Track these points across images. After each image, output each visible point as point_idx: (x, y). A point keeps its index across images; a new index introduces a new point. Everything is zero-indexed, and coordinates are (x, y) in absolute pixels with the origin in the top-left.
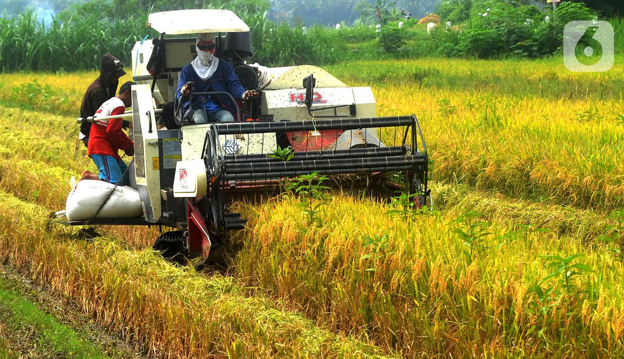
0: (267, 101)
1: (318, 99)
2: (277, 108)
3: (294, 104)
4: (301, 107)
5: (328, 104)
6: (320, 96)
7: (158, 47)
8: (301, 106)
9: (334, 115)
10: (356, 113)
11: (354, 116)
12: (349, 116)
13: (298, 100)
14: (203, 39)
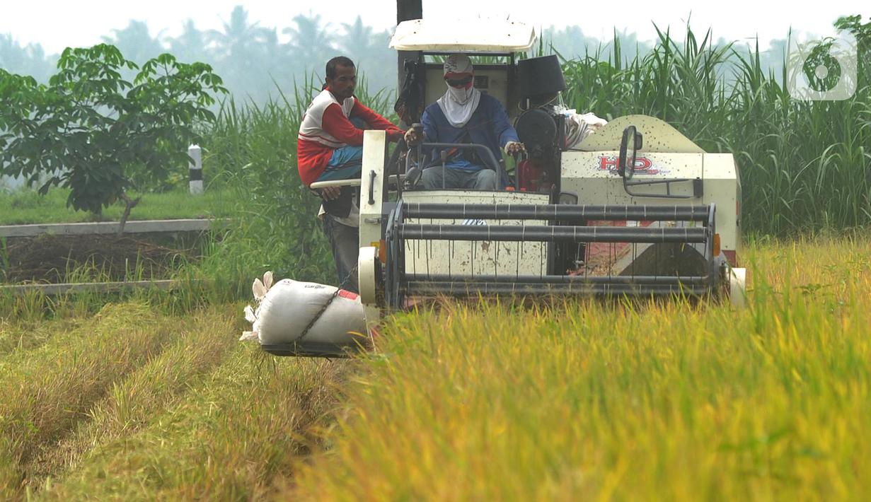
0: (562, 166)
1: (644, 167)
2: (576, 178)
3: (605, 173)
4: (614, 179)
5: (659, 176)
6: (648, 163)
7: (413, 75)
8: (614, 176)
9: (666, 193)
10: (702, 194)
11: (699, 197)
12: (688, 197)
13: (611, 168)
14: (452, 70)
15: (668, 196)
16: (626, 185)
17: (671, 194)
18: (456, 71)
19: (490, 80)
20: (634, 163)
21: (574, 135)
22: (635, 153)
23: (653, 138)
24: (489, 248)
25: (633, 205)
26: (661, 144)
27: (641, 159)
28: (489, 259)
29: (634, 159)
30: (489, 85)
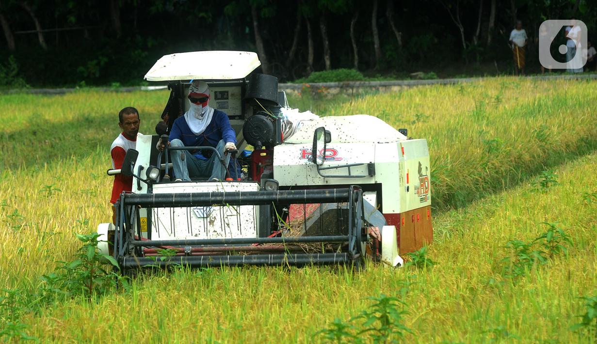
0: (274, 157)
1: (332, 156)
2: (283, 166)
3: (305, 161)
4: (310, 165)
6: (335, 153)
9: (348, 175)
10: (375, 174)
11: (372, 176)
12: (365, 176)
13: (309, 157)
14: (195, 91)
15: (350, 176)
16: (319, 170)
17: (352, 174)
18: (198, 92)
19: (230, 94)
20: (324, 153)
21: (290, 131)
22: (325, 146)
23: (342, 133)
24: (214, 223)
25: (325, 184)
26: (349, 136)
27: (329, 150)
28: (215, 231)
29: (325, 150)
30: (230, 97)
